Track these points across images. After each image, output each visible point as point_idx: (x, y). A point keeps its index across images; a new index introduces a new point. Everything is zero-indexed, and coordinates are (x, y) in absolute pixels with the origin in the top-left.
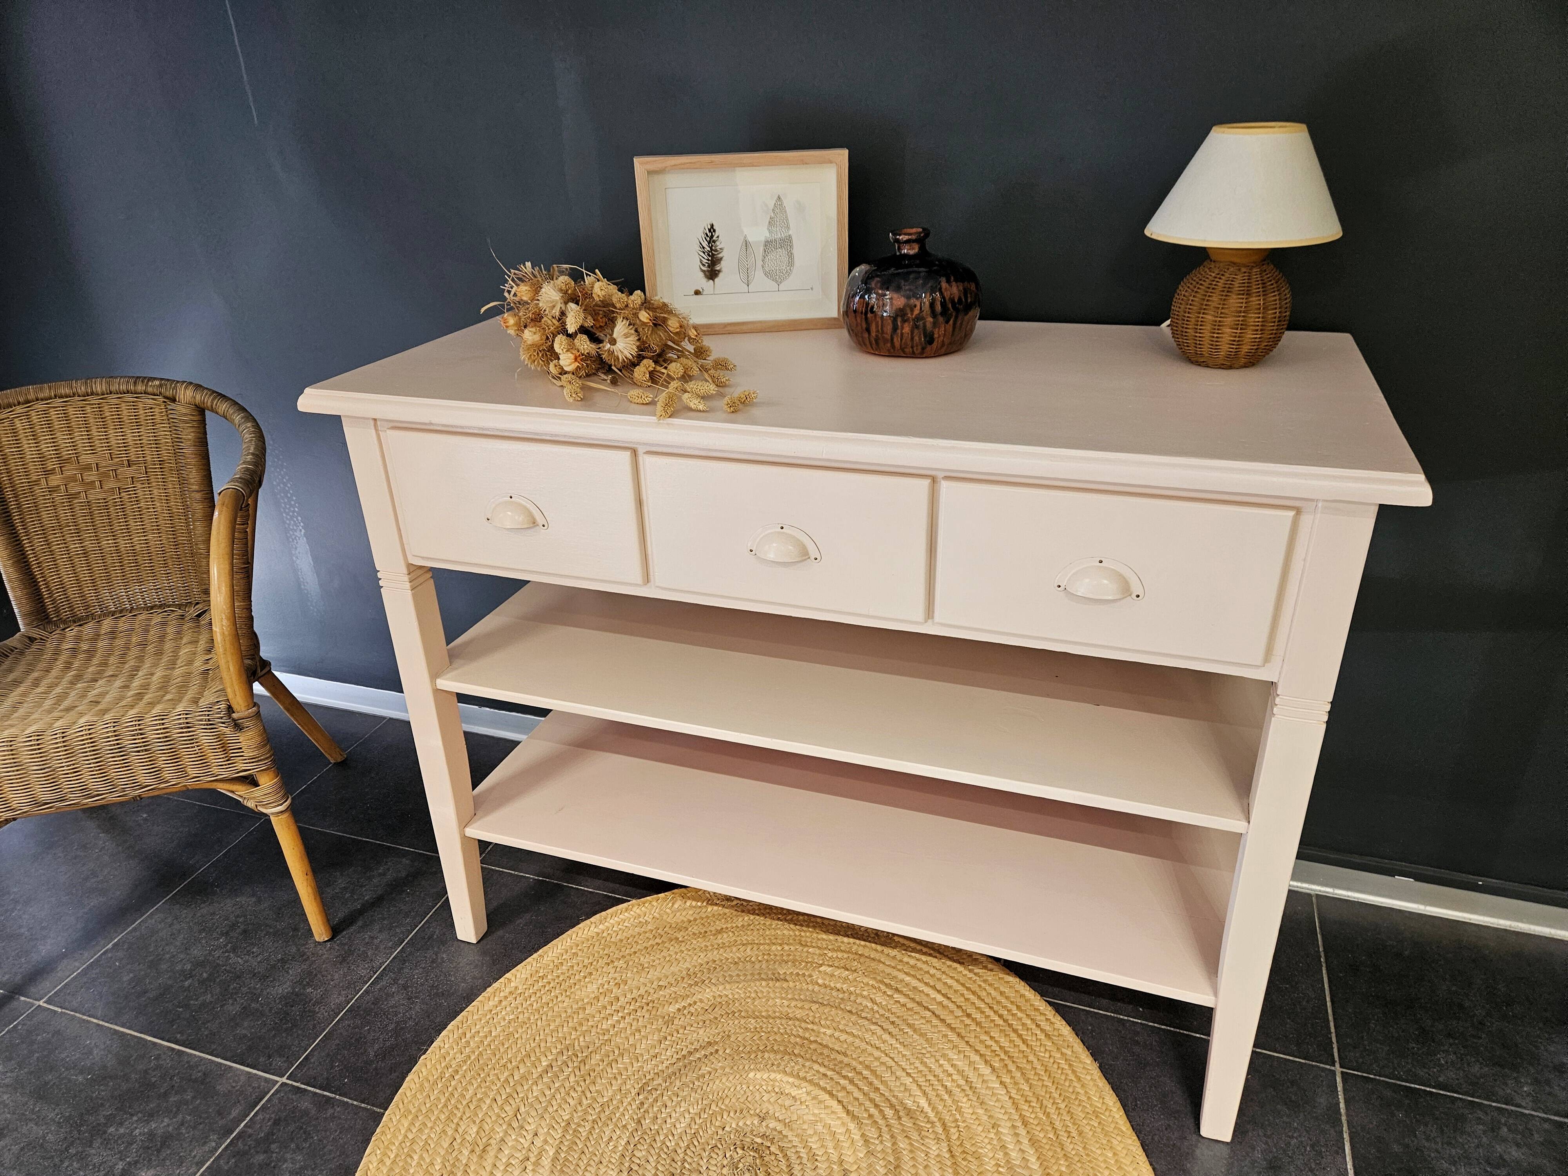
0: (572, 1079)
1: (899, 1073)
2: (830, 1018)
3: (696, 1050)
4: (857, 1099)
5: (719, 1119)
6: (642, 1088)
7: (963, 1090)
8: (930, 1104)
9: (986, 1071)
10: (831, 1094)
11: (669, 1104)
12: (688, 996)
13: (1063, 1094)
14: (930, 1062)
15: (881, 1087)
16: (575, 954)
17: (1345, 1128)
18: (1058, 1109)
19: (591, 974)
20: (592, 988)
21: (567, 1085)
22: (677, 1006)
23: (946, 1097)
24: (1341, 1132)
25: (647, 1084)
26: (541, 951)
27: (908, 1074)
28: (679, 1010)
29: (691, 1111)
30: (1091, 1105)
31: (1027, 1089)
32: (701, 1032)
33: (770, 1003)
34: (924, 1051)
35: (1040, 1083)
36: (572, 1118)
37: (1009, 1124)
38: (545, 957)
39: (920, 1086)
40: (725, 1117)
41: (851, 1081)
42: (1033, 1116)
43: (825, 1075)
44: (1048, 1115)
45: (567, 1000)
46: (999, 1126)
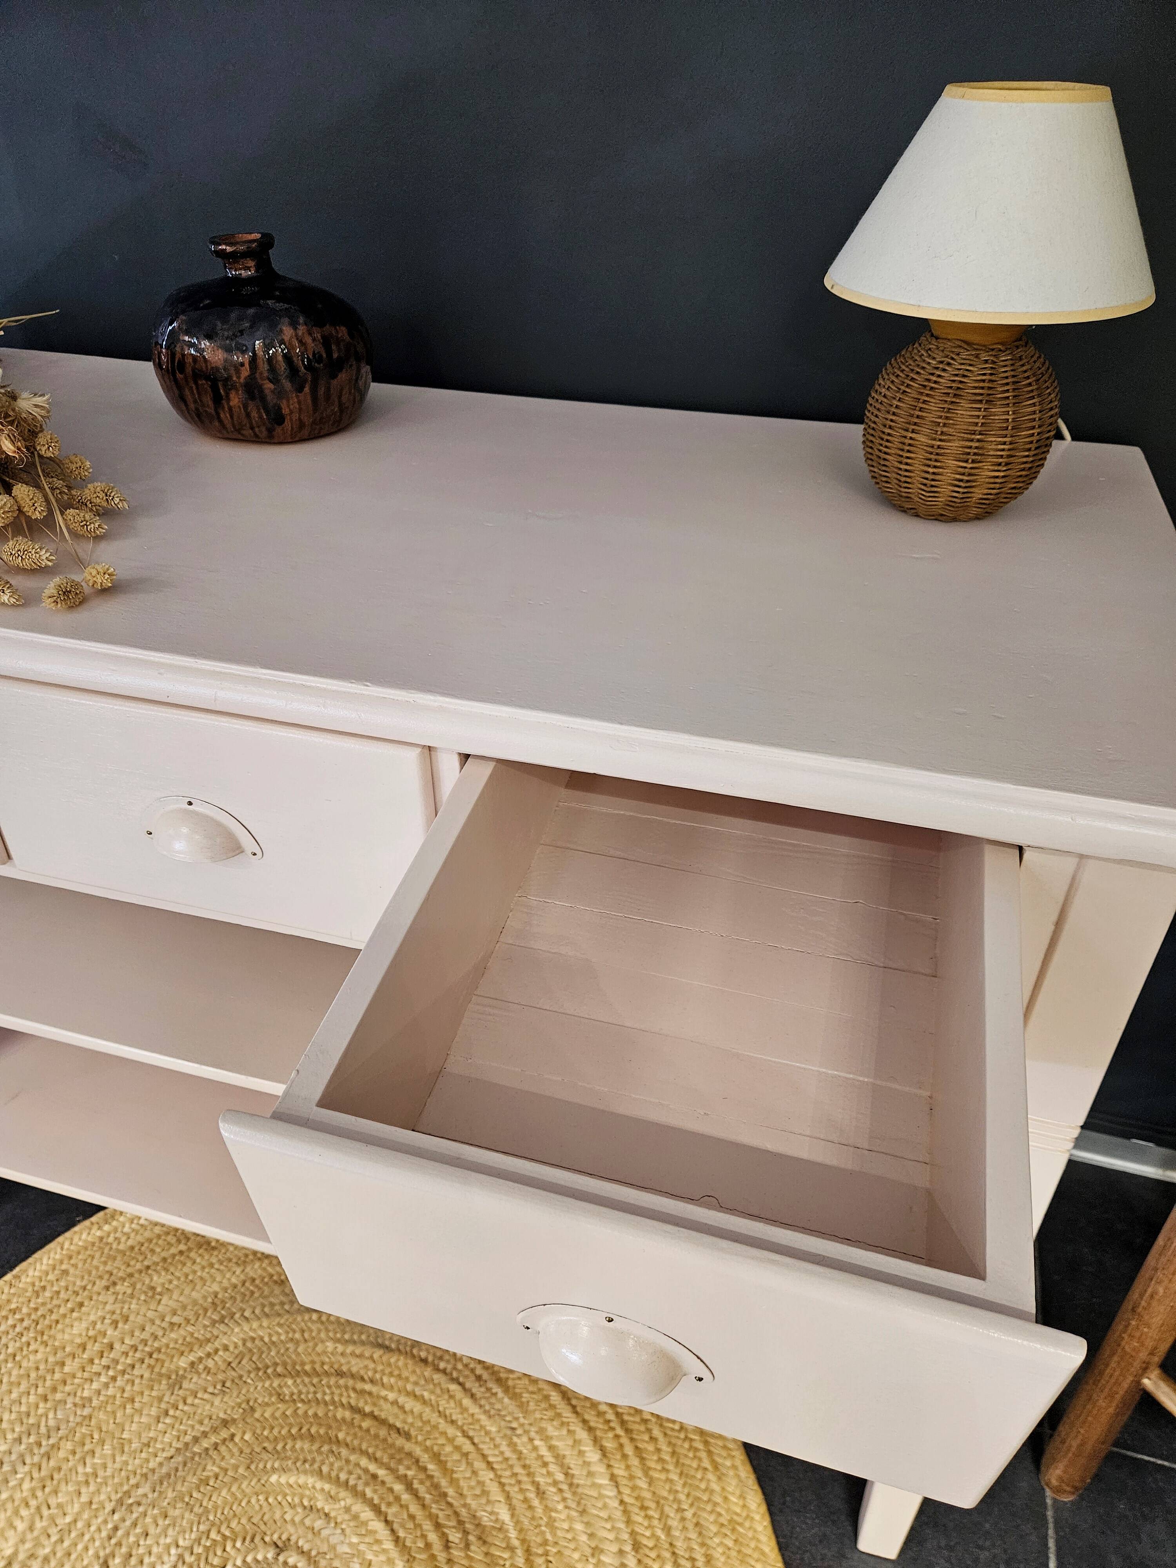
0: (26, 1486)
1: (479, 1465)
2: (396, 1372)
3: (205, 1434)
4: (412, 1517)
5: (219, 1553)
6: (120, 1502)
7: (561, 1491)
8: (513, 1516)
9: (593, 1456)
10: (377, 1509)
11: (152, 1530)
12: (208, 1341)
13: (693, 1493)
14: (521, 1442)
15: (451, 1492)
16: (65, 1272)
17: (1051, 1532)
18: (683, 1519)
19: (81, 1305)
20: (79, 1328)
21: (18, 1496)
22: (192, 1358)
23: (536, 1502)
24: (1045, 1537)
25: (128, 1494)
26: (17, 1269)
27: (490, 1466)
28: (192, 1364)
29: (181, 1543)
30: (728, 1510)
31: (645, 1486)
32: (217, 1401)
33: (319, 1348)
34: (514, 1425)
35: (663, 1476)
36: (16, 1553)
37: (614, 1548)
38: (23, 1279)
39: (502, 1485)
40: (228, 1549)
41: (409, 1487)
42: (648, 1533)
43: (374, 1477)
44: (667, 1529)
45: (42, 1349)
46: (602, 1551)
